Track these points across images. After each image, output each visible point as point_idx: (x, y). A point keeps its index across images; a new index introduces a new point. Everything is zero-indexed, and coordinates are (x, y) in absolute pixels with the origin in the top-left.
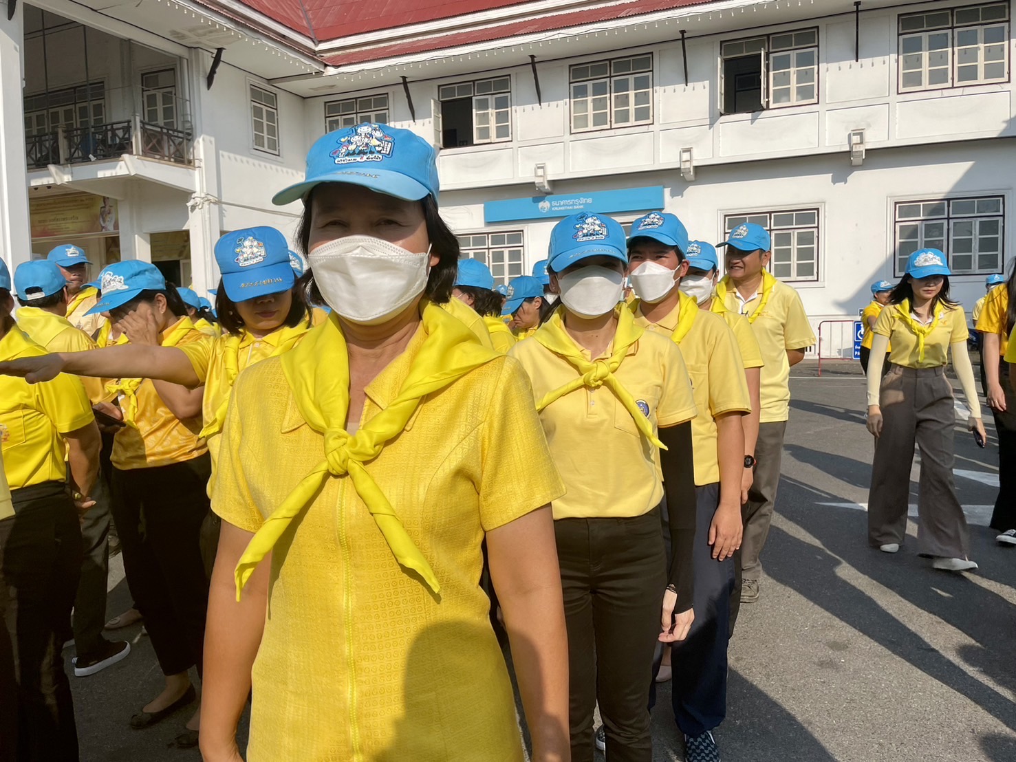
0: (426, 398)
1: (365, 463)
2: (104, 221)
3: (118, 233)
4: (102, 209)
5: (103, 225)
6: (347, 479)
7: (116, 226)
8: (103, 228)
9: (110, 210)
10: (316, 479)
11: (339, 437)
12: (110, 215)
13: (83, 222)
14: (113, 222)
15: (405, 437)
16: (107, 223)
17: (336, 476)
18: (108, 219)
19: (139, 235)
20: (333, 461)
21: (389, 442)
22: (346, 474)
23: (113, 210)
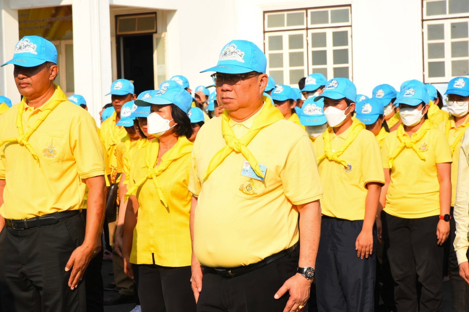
0: (175, 160)
1: (157, 176)
6: (152, 180)
10: (145, 179)
11: (151, 169)
15: (168, 170)
17: (150, 179)
19: (7, 11)
20: (149, 175)
21: (163, 171)
22: (152, 178)
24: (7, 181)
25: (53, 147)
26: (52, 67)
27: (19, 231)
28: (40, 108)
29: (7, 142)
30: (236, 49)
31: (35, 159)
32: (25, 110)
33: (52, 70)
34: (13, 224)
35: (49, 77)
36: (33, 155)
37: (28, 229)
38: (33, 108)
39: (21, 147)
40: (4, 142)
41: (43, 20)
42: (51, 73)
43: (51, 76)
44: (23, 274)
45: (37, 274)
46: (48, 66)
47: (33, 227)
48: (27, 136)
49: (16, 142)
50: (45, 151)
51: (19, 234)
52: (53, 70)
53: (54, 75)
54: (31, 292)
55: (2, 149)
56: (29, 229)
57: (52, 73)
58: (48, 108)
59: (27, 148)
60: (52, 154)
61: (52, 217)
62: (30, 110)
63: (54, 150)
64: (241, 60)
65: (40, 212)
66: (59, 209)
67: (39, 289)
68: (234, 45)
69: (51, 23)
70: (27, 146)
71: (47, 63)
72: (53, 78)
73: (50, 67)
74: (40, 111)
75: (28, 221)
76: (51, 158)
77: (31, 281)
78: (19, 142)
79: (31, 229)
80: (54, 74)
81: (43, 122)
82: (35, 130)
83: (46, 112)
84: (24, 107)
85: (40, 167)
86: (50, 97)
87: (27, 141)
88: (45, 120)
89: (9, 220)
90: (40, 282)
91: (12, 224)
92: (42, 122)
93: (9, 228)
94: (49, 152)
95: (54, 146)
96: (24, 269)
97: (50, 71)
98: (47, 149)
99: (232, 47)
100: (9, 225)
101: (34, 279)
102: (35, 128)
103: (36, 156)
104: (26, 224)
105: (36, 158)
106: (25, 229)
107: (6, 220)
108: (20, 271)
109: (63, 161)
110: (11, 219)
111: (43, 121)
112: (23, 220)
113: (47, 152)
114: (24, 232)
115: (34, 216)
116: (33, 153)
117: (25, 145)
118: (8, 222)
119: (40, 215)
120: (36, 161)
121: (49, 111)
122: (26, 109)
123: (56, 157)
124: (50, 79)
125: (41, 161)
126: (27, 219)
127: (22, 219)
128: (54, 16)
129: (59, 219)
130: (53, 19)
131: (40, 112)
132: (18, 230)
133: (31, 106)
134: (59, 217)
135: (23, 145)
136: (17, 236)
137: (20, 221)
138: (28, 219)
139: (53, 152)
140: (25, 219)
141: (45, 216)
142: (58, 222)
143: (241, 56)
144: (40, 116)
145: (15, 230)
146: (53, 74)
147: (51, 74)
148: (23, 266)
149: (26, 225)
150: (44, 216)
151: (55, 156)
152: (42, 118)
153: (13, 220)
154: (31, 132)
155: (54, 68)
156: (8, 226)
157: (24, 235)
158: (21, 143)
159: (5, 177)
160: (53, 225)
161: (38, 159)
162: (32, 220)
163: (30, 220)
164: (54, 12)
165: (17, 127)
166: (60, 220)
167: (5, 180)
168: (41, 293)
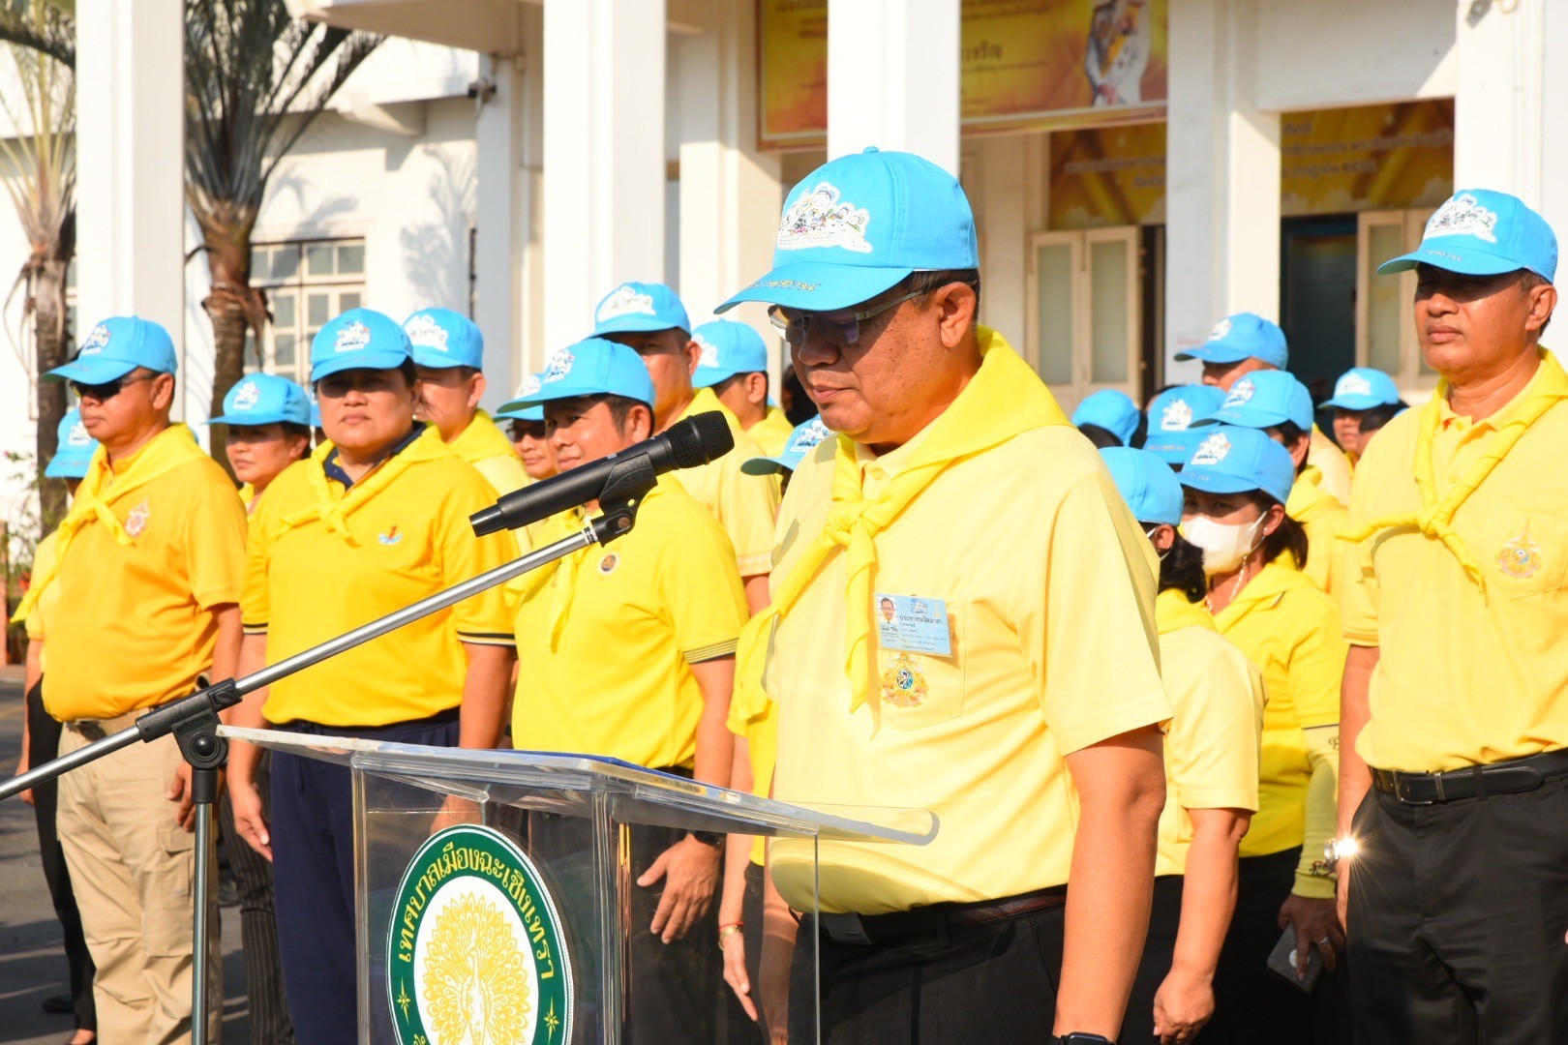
2: (1104, 62)
3: (1163, 111)
4: (1101, 17)
5: (1099, 80)
7: (1155, 84)
8: (1098, 90)
9: (1130, 21)
12: (1128, 41)
13: (1021, 66)
14: (1139, 68)
16: (1116, 72)
18: (1118, 54)
19: (1247, 116)
23: (1143, 20)
24: (1384, 653)
25: (1531, 545)
26: (1536, 290)
27: (1417, 809)
28: (1491, 420)
29: (1383, 526)
30: (838, 203)
31: (1472, 579)
32: (1441, 427)
33: (1536, 298)
34: (1397, 787)
35: (1526, 320)
36: (1466, 569)
37: (1445, 802)
38: (1468, 419)
39: (1427, 542)
40: (1375, 529)
41: (1355, 146)
42: (1531, 307)
43: (1532, 317)
44: (1425, 945)
45: (1468, 945)
46: (1527, 285)
47: (1462, 798)
48: (1448, 509)
49: (1413, 528)
50: (1503, 556)
51: (1416, 817)
52: (1539, 300)
53: (1541, 316)
54: (1450, 1001)
55: (1368, 552)
56: (1450, 804)
57: (1534, 309)
58: (1516, 419)
59: (1446, 546)
60: (1526, 565)
61: (1523, 768)
62: (1460, 427)
63: (1534, 554)
64: (858, 244)
65: (1485, 750)
66: (1548, 743)
67: (1473, 995)
68: (830, 188)
69: (1379, 156)
70: (1450, 539)
71: (1523, 272)
72: (1538, 324)
73: (1531, 287)
74: (1491, 428)
75: (1446, 777)
76: (1523, 581)
77: (1450, 970)
78: (1422, 527)
79: (1457, 802)
80: (1540, 311)
81: (1500, 464)
82: (1475, 489)
83: (1512, 432)
84: (1439, 417)
85: (1487, 606)
86: (1524, 386)
87: (1449, 523)
88: (1507, 457)
89: (1388, 773)
90: (1478, 972)
91: (1394, 787)
92: (1497, 464)
93: (1386, 798)
94: (1517, 561)
95: (1532, 542)
96: (1429, 929)
97: (1531, 304)
98: (1509, 550)
99: (823, 196)
100: (1385, 787)
101: (1458, 963)
102: (1473, 484)
103: (1476, 571)
104: (1439, 787)
105: (1477, 577)
106: (1436, 802)
107: (1375, 773)
108: (1416, 933)
109: (1560, 589)
110: (1394, 770)
111: (1501, 460)
112: (1432, 775)
113: (1511, 562)
114: (1433, 812)
115: (1467, 764)
116: (1466, 561)
117: (1441, 535)
118: (1382, 778)
119: (1487, 760)
120: (1475, 589)
121: (1521, 428)
122: (1447, 423)
123: (1538, 575)
124: (1528, 326)
125: (1491, 590)
126: (1443, 773)
127: (1428, 772)
128: (1389, 132)
129: (1546, 775)
130: (1387, 143)
131: (1489, 434)
132: (1414, 806)
133: (1463, 414)
134: (1546, 770)
135: (1434, 536)
136: (1408, 823)
137: (1422, 779)
138: (1447, 770)
139: (1528, 561)
140: (1438, 772)
141: (1501, 764)
142: (1542, 784)
143: (855, 227)
144: (1492, 444)
145: (1403, 804)
146: (1537, 312)
147: (1532, 312)
148: (1426, 919)
149: (1441, 792)
150: (1497, 765)
151: (1535, 573)
152: (1497, 452)
153: (1400, 774)
154: (1461, 497)
155: (1542, 293)
156: (1384, 792)
157: (1431, 820)
158: (1430, 531)
159: (1377, 641)
160: (1528, 794)
161: (1484, 584)
162: (1460, 775)
163: (1454, 776)
164: (1389, 119)
165: (1417, 480)
166: (1547, 780)
167: (1376, 648)
168: (1481, 1007)
